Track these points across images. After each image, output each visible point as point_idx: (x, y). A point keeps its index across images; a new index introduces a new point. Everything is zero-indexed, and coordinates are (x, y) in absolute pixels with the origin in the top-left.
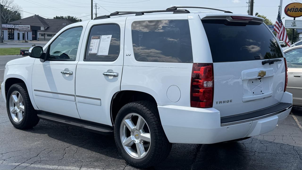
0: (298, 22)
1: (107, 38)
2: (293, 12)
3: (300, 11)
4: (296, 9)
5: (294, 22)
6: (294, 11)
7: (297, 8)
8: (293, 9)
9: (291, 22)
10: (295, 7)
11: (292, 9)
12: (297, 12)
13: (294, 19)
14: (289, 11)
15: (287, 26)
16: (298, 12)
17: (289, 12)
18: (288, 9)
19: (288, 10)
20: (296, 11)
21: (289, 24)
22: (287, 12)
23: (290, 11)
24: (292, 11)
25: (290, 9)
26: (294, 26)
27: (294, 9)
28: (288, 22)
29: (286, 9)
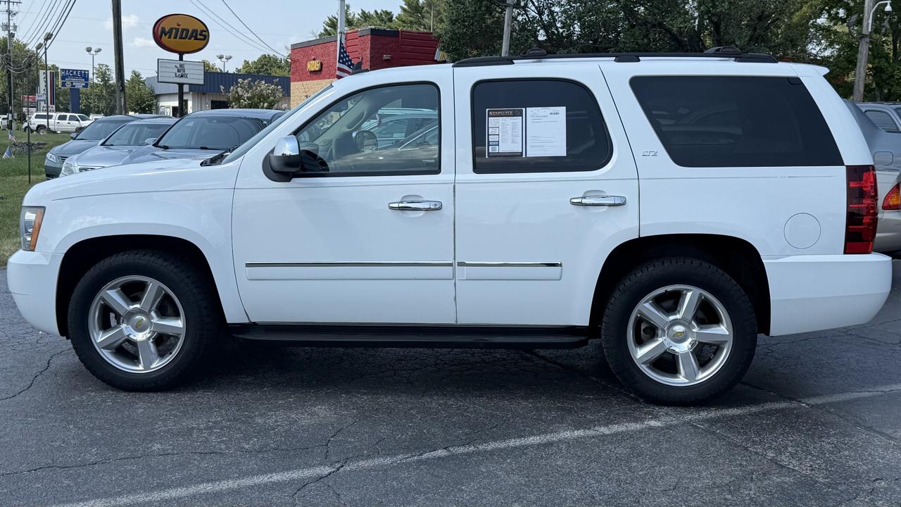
0: (191, 67)
1: (551, 114)
2: (175, 38)
3: (193, 38)
4: (183, 30)
5: (181, 66)
6: (178, 37)
7: (185, 30)
8: (174, 30)
9: (173, 65)
10: (179, 25)
11: (172, 29)
12: (187, 40)
13: (181, 59)
14: (165, 35)
15: (164, 74)
16: (190, 39)
17: (165, 39)
18: (163, 29)
19: (163, 31)
20: (184, 36)
21: (167, 70)
22: (161, 37)
23: (168, 35)
24: (173, 36)
25: (167, 30)
26: (182, 76)
27: (177, 30)
28: (164, 65)
29: (158, 28)
